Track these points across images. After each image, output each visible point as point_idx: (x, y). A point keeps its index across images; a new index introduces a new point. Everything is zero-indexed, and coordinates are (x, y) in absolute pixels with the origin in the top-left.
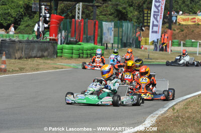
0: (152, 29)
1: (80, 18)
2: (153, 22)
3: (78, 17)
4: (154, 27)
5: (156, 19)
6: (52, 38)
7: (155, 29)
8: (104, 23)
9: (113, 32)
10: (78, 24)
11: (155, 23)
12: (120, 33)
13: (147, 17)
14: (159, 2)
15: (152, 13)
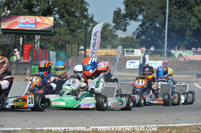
0: (92, 55)
1: (39, 48)
3: (37, 47)
6: (25, 61)
8: (50, 52)
9: (55, 59)
10: (38, 52)
11: (93, 51)
13: (69, 49)
14: (96, 36)
15: (91, 44)
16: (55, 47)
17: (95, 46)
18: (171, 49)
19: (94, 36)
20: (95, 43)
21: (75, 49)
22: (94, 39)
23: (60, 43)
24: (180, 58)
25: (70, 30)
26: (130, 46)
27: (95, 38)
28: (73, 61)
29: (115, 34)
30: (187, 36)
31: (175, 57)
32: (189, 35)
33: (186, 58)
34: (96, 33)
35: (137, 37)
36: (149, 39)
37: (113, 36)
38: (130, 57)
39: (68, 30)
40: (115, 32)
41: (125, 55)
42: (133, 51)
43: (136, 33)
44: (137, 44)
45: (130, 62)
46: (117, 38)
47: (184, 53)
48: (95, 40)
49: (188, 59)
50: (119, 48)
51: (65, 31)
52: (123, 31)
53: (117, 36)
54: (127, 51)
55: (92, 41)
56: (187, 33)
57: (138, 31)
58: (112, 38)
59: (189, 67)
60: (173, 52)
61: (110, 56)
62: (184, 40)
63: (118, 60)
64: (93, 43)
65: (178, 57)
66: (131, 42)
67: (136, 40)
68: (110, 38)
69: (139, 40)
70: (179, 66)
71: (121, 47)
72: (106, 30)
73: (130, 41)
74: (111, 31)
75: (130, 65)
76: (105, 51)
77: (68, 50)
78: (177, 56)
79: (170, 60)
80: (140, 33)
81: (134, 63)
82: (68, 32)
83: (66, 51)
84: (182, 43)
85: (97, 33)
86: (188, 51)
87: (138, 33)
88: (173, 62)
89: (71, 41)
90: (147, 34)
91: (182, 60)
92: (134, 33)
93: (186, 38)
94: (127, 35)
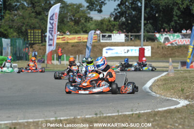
0: (49, 42)
2: (49, 37)
4: (50, 41)
5: (51, 34)
7: (51, 42)
8: (3, 39)
9: (10, 48)
11: (51, 37)
12: (15, 49)
13: (31, 35)
14: (53, 20)
15: (48, 29)
16: (18, 33)
17: (52, 31)
18: (154, 32)
19: (50, 19)
20: (52, 28)
21: (38, 36)
22: (50, 23)
23: (24, 28)
24: (167, 42)
25: (36, 12)
26: (107, 30)
27: (52, 22)
28: (40, 49)
29: (89, 15)
30: (174, 16)
31: (160, 42)
32: (176, 16)
33: (173, 43)
34: (52, 16)
35: (115, 19)
36: (129, 22)
37: (86, 19)
38: (107, 43)
39: (33, 12)
40: (89, 13)
41: (101, 41)
42: (110, 36)
43: (114, 14)
44: (115, 27)
45: (107, 50)
46: (92, 20)
47: (172, 37)
48: (52, 24)
49: (176, 43)
50: (90, 32)
51: (29, 14)
52: (98, 12)
53: (92, 18)
54: (103, 36)
55: (49, 26)
56: (174, 13)
57: (116, 12)
58: (85, 22)
59: (177, 54)
60: (157, 35)
61: (83, 42)
62: (171, 21)
63: (90, 47)
64: (50, 28)
65: (164, 42)
66: (108, 26)
67: (114, 22)
68: (83, 21)
69: (117, 23)
70: (166, 53)
71: (93, 31)
72: (78, 12)
73: (107, 23)
74: (84, 12)
75: (107, 52)
76: (77, 36)
77: (29, 37)
78: (162, 40)
79: (154, 45)
80: (118, 14)
81: (112, 49)
82: (33, 14)
83: (28, 38)
84: (169, 25)
85: (54, 16)
86: (176, 34)
87: (116, 14)
88: (158, 47)
89: (38, 25)
90: (127, 15)
91: (169, 45)
92: (112, 14)
93: (173, 19)
94: (103, 17)
